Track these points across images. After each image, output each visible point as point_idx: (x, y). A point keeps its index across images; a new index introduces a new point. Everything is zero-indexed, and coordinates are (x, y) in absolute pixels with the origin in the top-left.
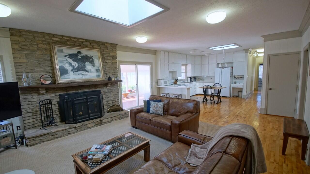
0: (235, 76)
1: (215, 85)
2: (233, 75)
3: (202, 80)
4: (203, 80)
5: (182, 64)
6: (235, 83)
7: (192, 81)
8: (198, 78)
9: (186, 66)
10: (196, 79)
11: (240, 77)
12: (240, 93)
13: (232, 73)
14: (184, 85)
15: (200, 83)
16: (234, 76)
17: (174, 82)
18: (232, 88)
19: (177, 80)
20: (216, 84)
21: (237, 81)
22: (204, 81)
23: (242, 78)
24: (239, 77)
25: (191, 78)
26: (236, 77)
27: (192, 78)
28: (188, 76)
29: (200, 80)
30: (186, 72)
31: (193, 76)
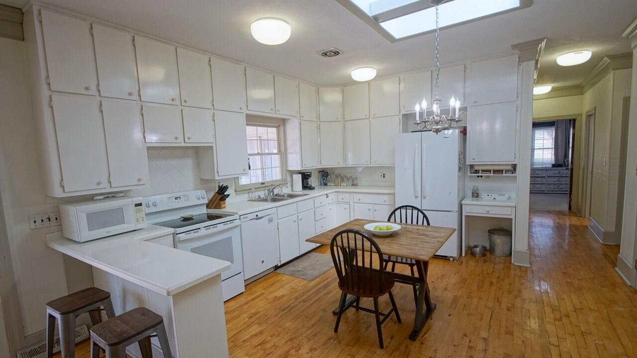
0: (476, 168)
1: (398, 212)
2: (468, 163)
3: (351, 183)
4: (353, 181)
5: (247, 116)
6: (476, 195)
7: (311, 188)
8: (336, 172)
9: (282, 128)
10: (327, 176)
11: (495, 171)
12: (499, 240)
13: (463, 154)
14: (253, 216)
15: (342, 196)
16: (472, 166)
17: (207, 202)
18: (466, 216)
19: (222, 193)
20: (400, 208)
21: (481, 184)
22: (356, 185)
23: (504, 174)
24: (489, 171)
25: (305, 176)
26: (477, 172)
27: (309, 176)
28: (290, 169)
29: (343, 181)
30: (283, 153)
31: (311, 165)
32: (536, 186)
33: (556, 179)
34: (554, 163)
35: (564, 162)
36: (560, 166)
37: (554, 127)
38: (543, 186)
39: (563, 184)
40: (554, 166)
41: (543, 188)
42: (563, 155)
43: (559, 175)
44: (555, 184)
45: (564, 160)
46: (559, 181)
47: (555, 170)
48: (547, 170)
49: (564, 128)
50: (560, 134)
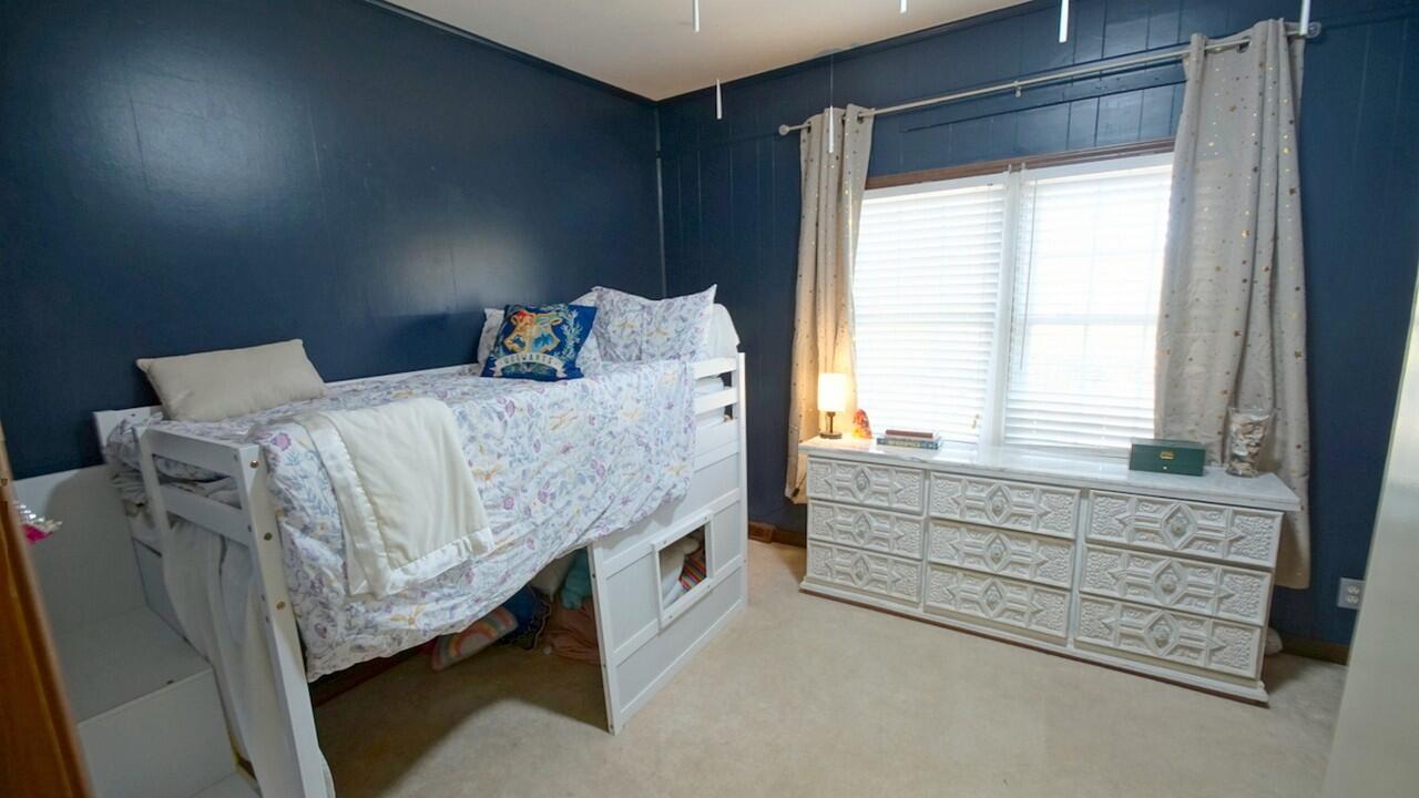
32: (1010, 592)
33: (1154, 569)
34: (1148, 435)
35: (1225, 433)
36: (1188, 460)
37: (1170, 156)
38: (1055, 604)
39: (1199, 619)
40: (1144, 458)
41: (1052, 619)
42: (1222, 381)
43: (1177, 544)
44: (1146, 608)
45: (1227, 421)
46: (1168, 590)
47: (1148, 498)
48: (1084, 493)
49: (1249, 162)
50: (1206, 210)
